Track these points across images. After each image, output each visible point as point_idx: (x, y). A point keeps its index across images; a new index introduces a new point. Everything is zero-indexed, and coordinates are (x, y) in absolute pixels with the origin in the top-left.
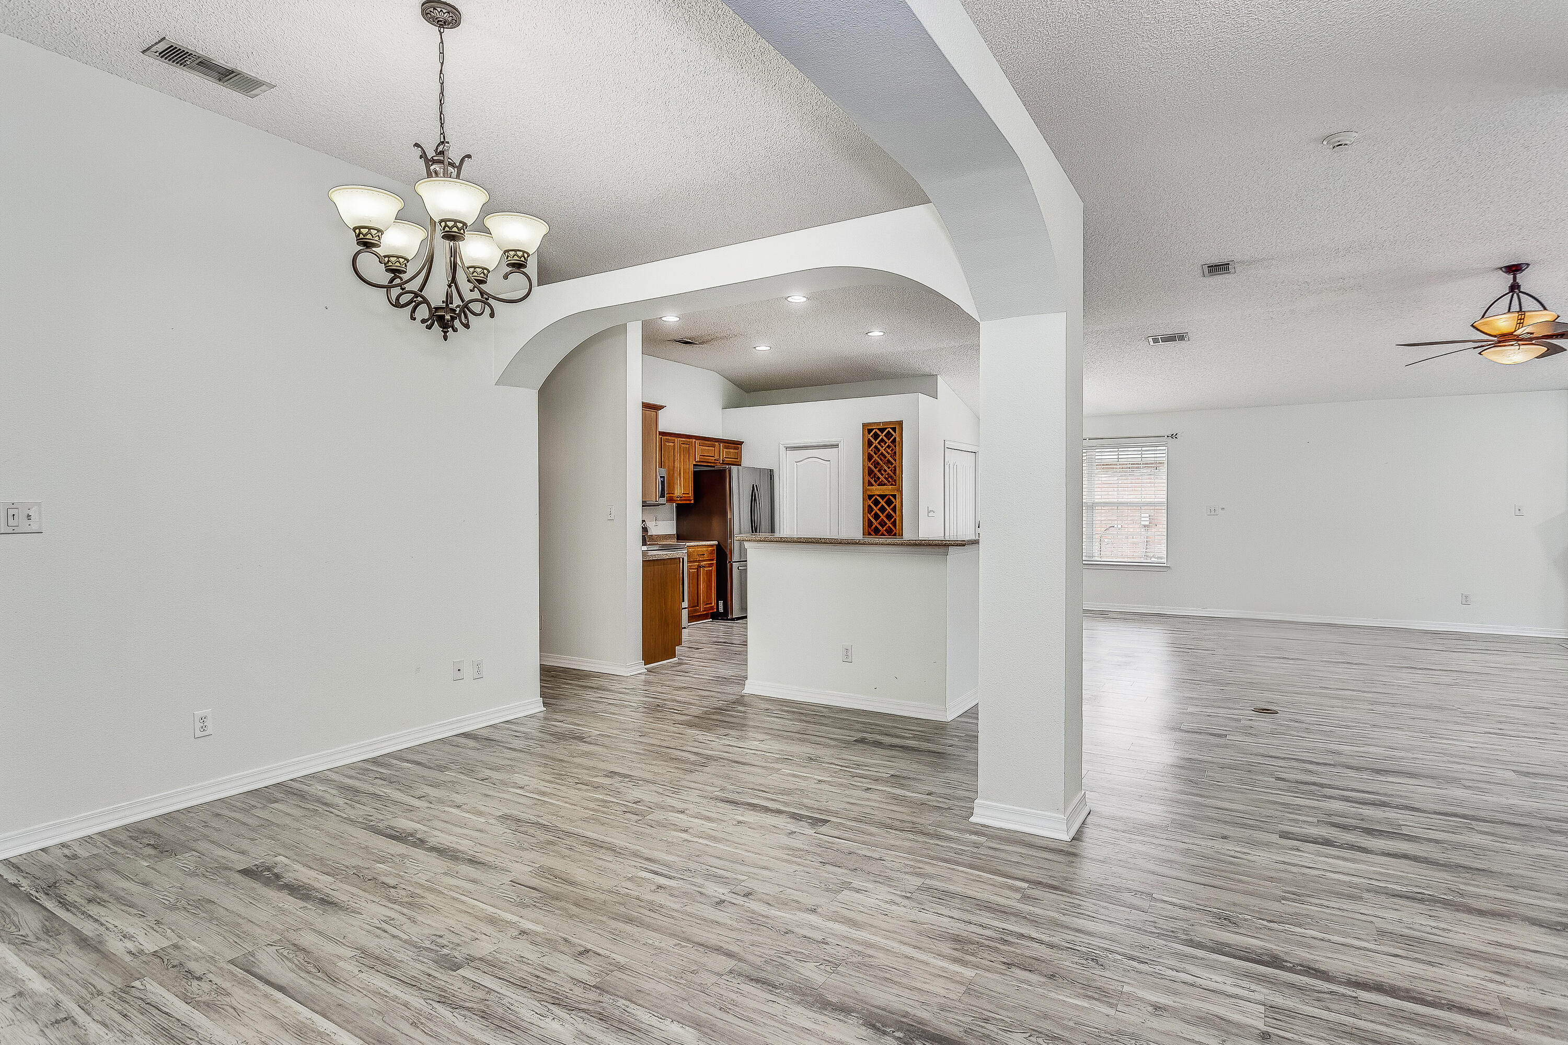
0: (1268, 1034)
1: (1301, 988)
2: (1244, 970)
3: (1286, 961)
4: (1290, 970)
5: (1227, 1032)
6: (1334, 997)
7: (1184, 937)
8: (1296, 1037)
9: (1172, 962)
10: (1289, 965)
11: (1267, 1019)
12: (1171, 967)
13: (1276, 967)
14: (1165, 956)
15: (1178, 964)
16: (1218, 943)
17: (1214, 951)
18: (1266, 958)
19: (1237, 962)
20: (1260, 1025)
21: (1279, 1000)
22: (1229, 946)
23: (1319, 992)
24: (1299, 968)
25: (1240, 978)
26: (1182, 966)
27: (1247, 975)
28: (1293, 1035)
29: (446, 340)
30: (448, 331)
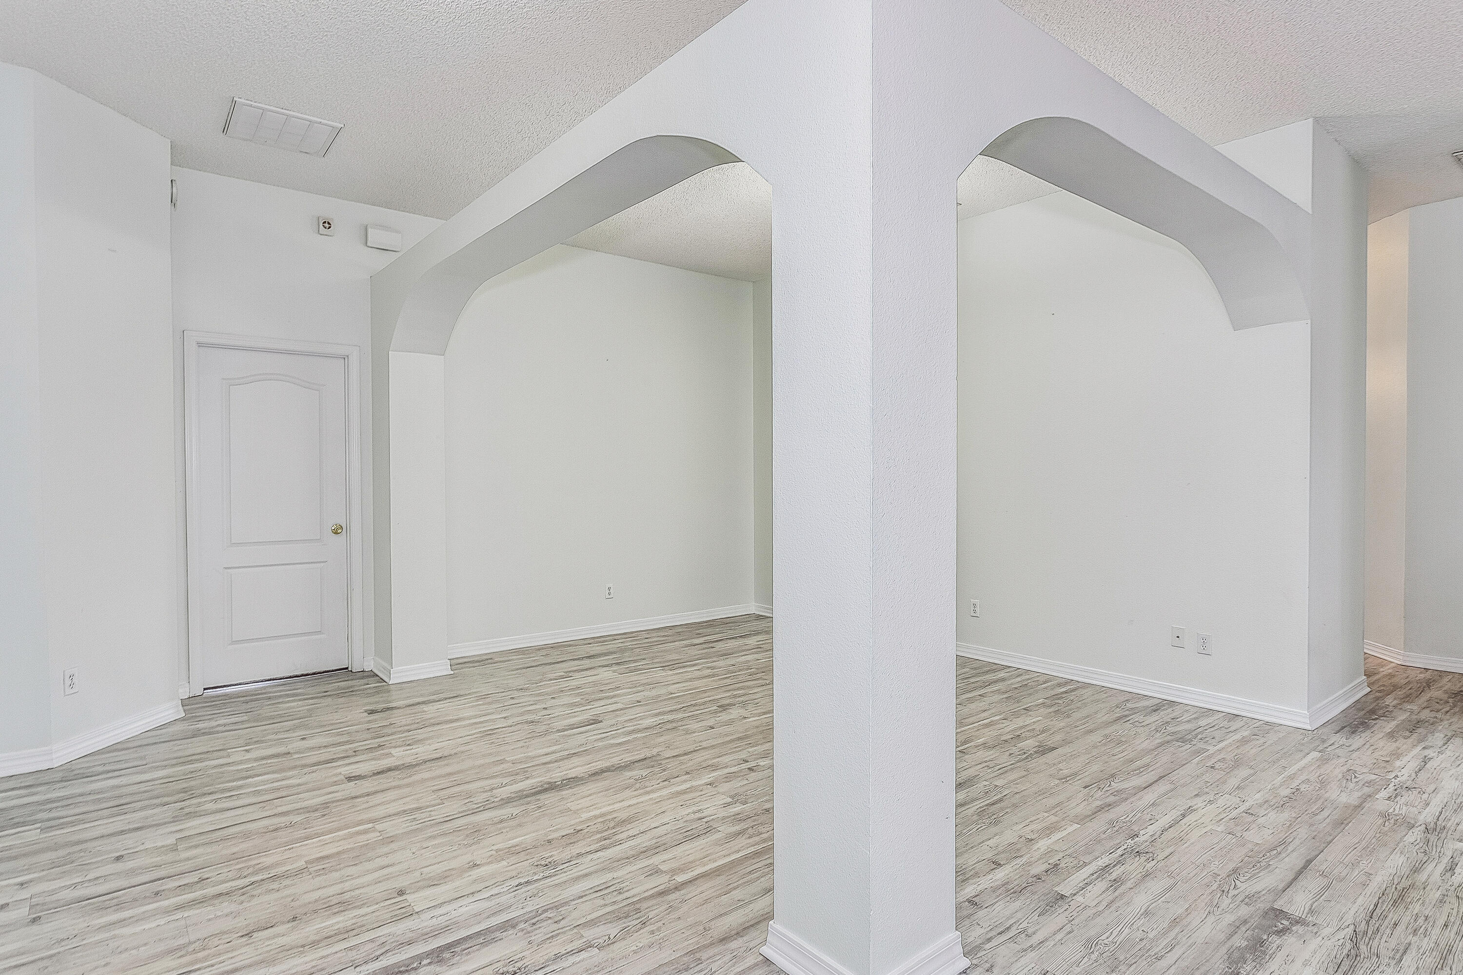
0: (401, 895)
1: (402, 946)
2: (452, 930)
3: (430, 964)
4: (420, 958)
5: (424, 879)
6: (373, 955)
7: (522, 926)
8: (382, 904)
9: (503, 899)
10: (425, 962)
11: (408, 904)
12: (499, 895)
13: (433, 951)
14: (513, 900)
15: (498, 901)
16: (494, 940)
17: (488, 930)
18: (446, 955)
19: (464, 933)
20: (410, 898)
21: (409, 924)
22: (484, 944)
23: (386, 952)
24: (415, 965)
25: (450, 922)
26: (494, 901)
27: (446, 929)
28: (385, 905)
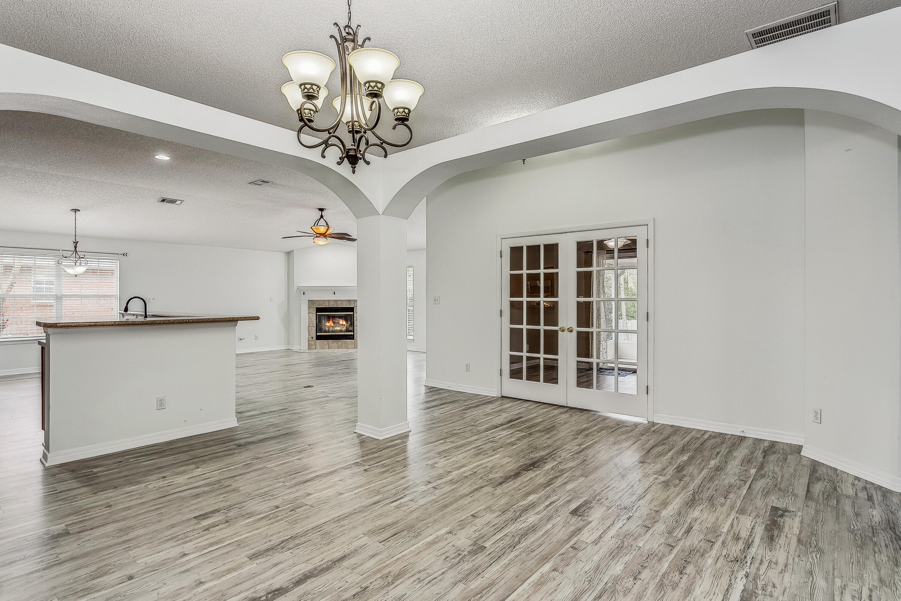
29: (354, 173)
30: (356, 167)
